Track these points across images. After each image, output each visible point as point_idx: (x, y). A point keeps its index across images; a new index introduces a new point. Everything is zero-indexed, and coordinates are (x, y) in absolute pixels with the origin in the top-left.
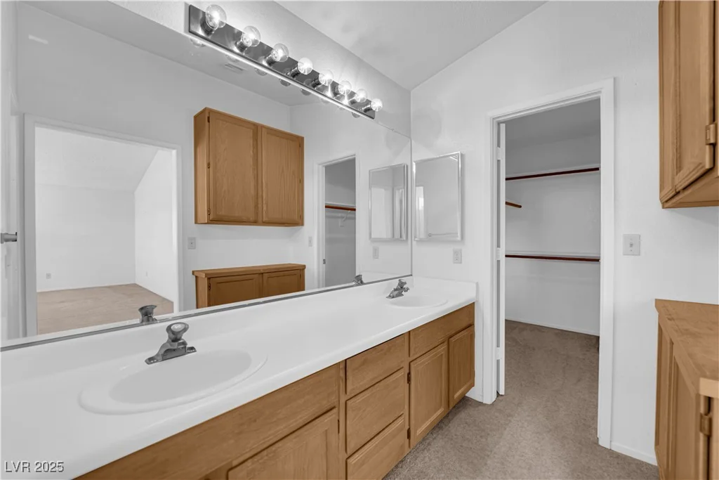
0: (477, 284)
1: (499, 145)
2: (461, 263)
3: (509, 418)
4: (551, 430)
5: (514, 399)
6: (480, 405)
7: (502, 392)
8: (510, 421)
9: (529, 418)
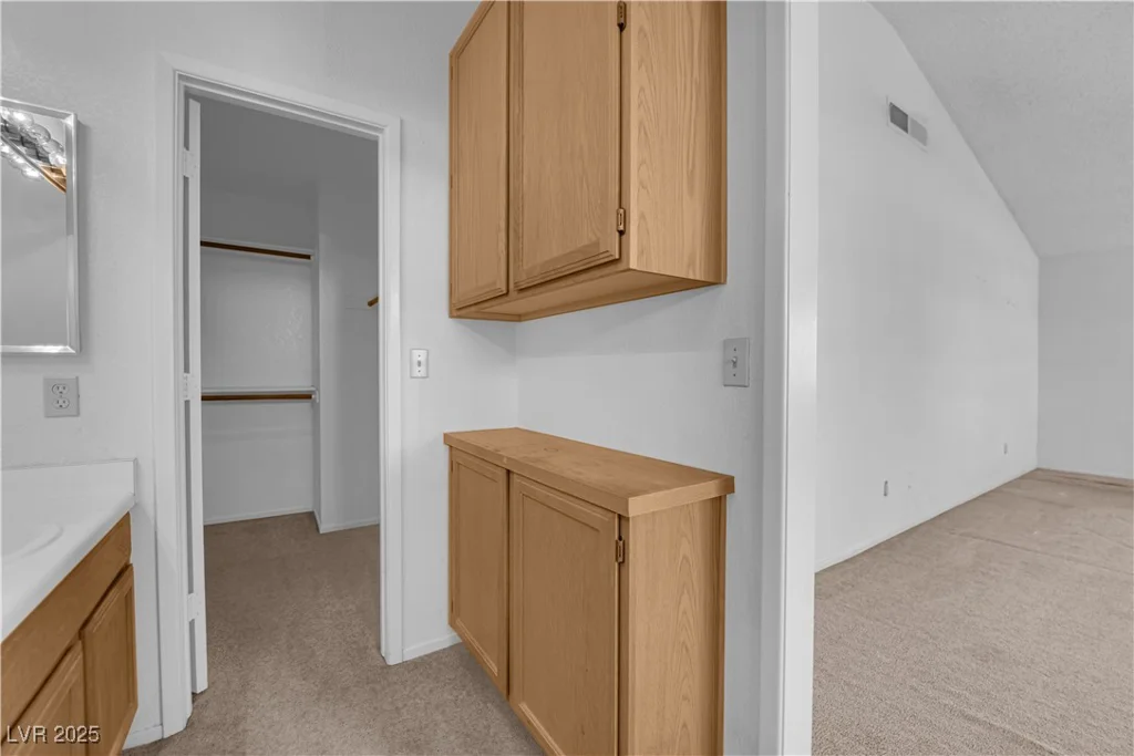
0: (136, 461)
1: (186, 145)
2: (78, 414)
3: (240, 728)
4: (320, 694)
5: (229, 683)
6: (159, 749)
7: (202, 685)
8: (245, 731)
9: (274, 701)
